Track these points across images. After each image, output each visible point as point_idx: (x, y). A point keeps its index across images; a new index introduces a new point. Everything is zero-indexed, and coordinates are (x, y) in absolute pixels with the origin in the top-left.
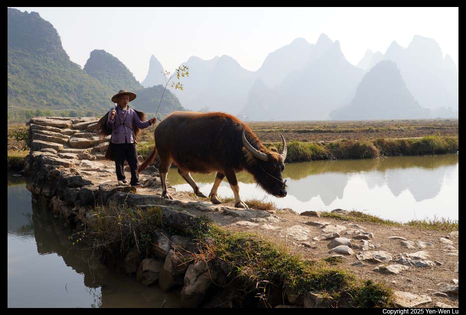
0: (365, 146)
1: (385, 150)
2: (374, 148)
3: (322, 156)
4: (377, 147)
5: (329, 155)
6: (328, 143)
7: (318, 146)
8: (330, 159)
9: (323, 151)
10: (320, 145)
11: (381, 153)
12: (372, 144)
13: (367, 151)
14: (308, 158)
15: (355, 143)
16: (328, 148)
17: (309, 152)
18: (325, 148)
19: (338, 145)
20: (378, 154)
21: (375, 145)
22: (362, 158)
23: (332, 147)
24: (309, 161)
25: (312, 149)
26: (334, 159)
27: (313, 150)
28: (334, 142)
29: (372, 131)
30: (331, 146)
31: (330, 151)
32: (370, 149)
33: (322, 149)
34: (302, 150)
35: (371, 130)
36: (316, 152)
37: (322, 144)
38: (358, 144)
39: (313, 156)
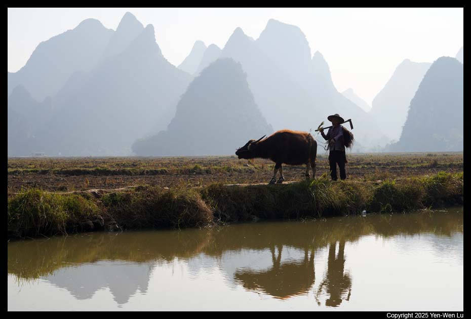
0: (182, 200)
1: (224, 207)
2: (203, 204)
3: (91, 223)
4: (207, 203)
5: (108, 220)
6: (107, 193)
7: (85, 200)
8: (108, 230)
9: (94, 211)
10: (88, 198)
11: (216, 215)
12: (199, 196)
13: (186, 211)
14: (59, 227)
15: (163, 193)
16: (106, 205)
17: (62, 215)
18: (99, 204)
19: (126, 199)
20: (210, 218)
21: (203, 198)
22: (177, 227)
23: (115, 202)
24: (60, 234)
25: (71, 207)
26: (116, 230)
27: (70, 209)
28: (120, 190)
29: (200, 173)
30: (113, 200)
31: (109, 211)
32: (193, 205)
33: (93, 206)
34: (46, 209)
35: (198, 171)
36: (78, 213)
37: (92, 196)
38: (169, 195)
39: (69, 223)
